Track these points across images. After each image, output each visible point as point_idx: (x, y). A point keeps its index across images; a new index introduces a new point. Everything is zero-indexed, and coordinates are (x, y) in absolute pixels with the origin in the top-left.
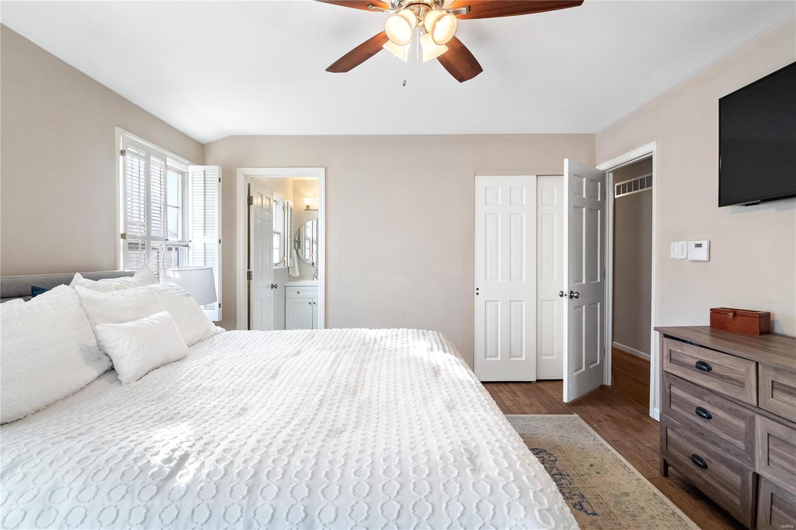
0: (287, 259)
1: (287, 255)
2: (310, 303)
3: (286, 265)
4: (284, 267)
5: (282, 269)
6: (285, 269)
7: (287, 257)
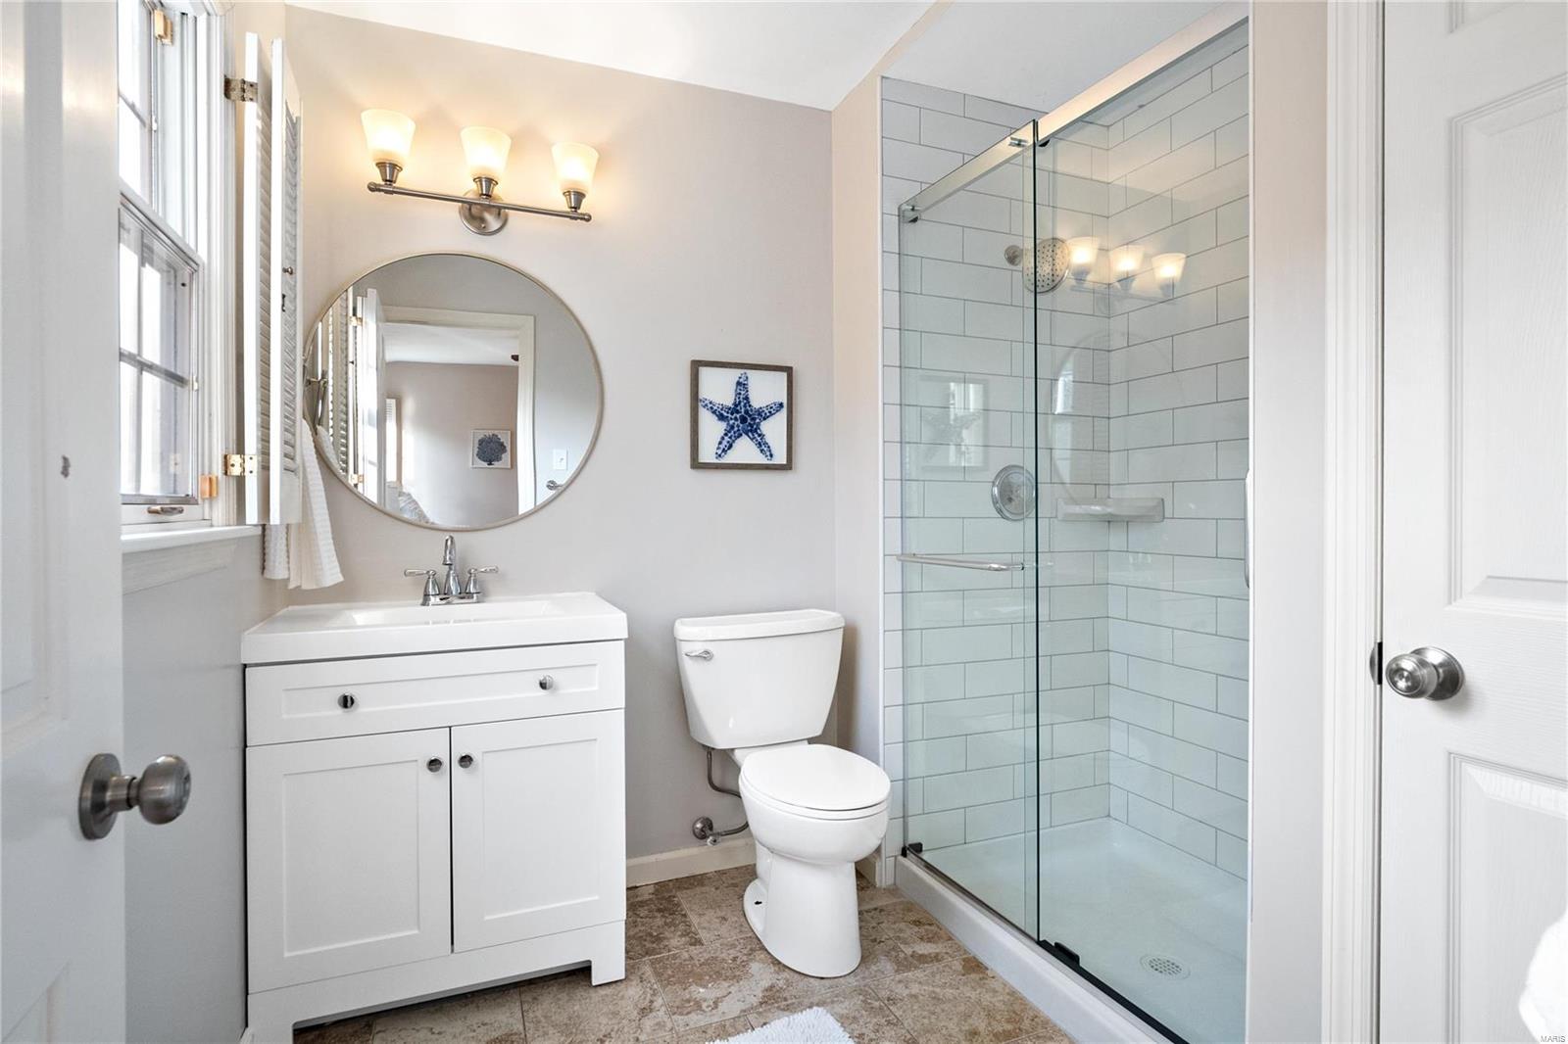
0: (265, 467)
1: (265, 440)
2: (434, 764)
3: (252, 515)
4: (235, 529)
5: (221, 542)
6: (240, 541)
7: (265, 453)
